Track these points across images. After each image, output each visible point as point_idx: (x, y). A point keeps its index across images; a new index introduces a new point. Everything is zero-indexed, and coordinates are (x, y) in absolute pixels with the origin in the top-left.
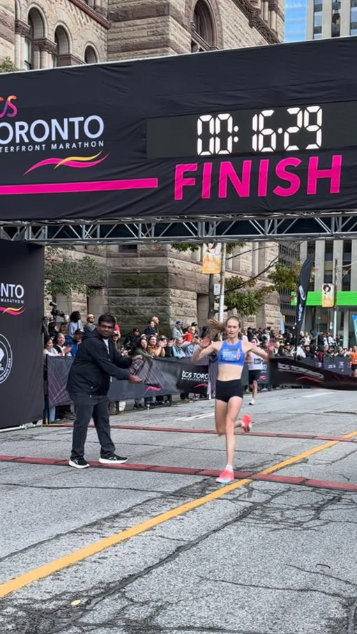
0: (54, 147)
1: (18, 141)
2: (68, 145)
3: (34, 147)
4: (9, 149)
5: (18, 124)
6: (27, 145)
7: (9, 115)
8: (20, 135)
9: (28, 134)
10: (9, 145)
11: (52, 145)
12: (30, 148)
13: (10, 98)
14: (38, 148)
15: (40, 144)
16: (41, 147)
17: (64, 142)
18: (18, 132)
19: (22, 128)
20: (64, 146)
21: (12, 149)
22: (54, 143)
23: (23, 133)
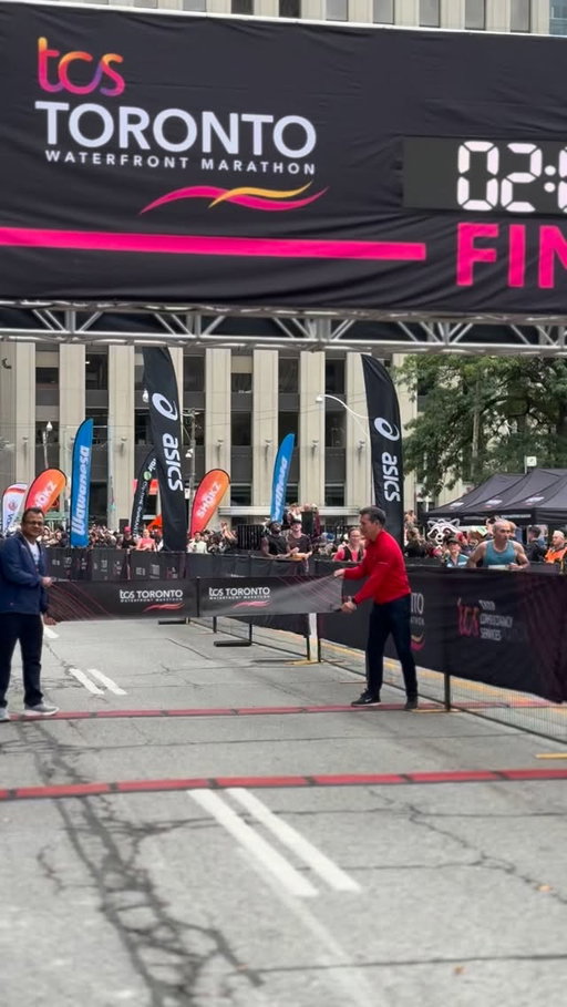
0: (207, 164)
1: (124, 143)
2: (237, 165)
3: (162, 160)
4: (103, 158)
5: (124, 111)
6: (145, 154)
7: (105, 91)
8: (131, 136)
9: (148, 133)
10: (103, 150)
11: (204, 161)
12: (153, 161)
13: (107, 58)
14: (170, 163)
15: (177, 156)
16: (178, 163)
17: (230, 159)
18: (125, 127)
19: (134, 120)
20: (230, 164)
21: (110, 159)
22: (207, 156)
23: (137, 130)
